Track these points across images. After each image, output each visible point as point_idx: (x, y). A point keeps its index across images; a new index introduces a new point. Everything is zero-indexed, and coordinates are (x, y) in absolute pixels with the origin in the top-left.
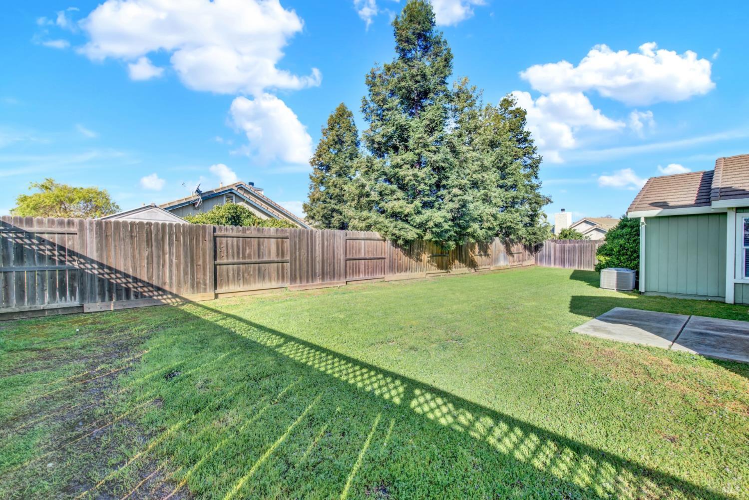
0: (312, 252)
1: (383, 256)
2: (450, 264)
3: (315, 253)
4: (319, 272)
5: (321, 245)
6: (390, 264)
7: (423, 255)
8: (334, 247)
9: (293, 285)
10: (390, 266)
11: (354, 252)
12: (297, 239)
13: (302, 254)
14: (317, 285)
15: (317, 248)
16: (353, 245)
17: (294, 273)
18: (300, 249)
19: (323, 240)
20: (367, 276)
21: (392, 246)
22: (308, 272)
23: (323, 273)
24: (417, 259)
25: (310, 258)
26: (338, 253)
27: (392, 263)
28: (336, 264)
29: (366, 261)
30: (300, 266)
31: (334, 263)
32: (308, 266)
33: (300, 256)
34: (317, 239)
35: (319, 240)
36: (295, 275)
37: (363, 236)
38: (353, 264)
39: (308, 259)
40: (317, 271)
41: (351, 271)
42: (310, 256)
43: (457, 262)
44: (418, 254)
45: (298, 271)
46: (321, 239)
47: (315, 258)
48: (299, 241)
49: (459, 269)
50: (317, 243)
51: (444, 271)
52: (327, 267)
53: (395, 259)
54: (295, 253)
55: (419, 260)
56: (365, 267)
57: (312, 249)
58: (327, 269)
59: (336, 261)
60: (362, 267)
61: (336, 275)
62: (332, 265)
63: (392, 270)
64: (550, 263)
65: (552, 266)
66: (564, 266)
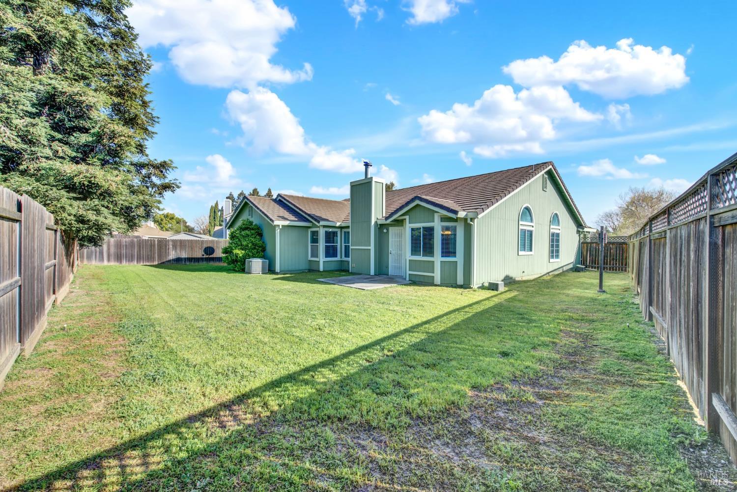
6: (58, 274)
8: (42, 245)
10: (58, 278)
24: (69, 262)
53: (61, 264)
63: (59, 284)
64: (102, 259)
65: (106, 263)
66: (121, 262)
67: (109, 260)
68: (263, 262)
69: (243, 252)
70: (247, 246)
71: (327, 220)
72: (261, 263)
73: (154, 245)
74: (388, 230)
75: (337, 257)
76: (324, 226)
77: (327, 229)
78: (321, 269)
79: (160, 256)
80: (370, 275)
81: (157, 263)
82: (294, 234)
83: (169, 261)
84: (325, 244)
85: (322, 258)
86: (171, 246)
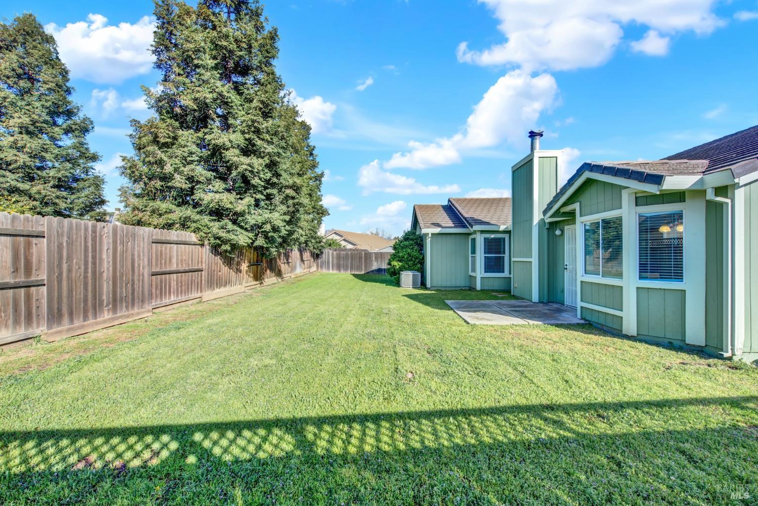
0: (94, 263)
1: (200, 267)
2: (264, 273)
3: (101, 264)
4: (108, 298)
5: (111, 251)
6: (208, 278)
7: (243, 264)
8: (133, 255)
9: (54, 330)
10: (208, 281)
11: (163, 261)
12: (65, 239)
13: (75, 267)
14: (104, 322)
15: (104, 256)
16: (161, 251)
17: (56, 306)
18: (69, 258)
19: (115, 242)
20: (180, 298)
21: (211, 254)
22: (86, 301)
23: (115, 300)
24: (237, 269)
25: (90, 275)
26: (139, 265)
27: (211, 276)
28: (136, 282)
29: (179, 274)
30: (70, 291)
31: (133, 280)
32: (86, 288)
33: (70, 270)
34: (105, 241)
35: (108, 243)
36: (59, 310)
37: (175, 238)
38: (161, 282)
39: (86, 277)
40: (104, 297)
41: (158, 292)
42: (90, 270)
43: (268, 271)
44: (238, 264)
45: (65, 300)
46: (111, 241)
47: (101, 274)
48: (68, 244)
49: (270, 279)
50: (105, 248)
51: (258, 283)
52: (121, 288)
53: (214, 271)
54: (60, 265)
55: (239, 271)
56: (177, 284)
57: (94, 257)
58: (121, 293)
59: (136, 278)
60: (174, 284)
61: (136, 301)
62: (129, 286)
63: (211, 286)
64: (329, 269)
65: (331, 271)
66: (340, 271)
67: (333, 269)
68: (413, 275)
69: (400, 264)
70: (403, 257)
71: (488, 224)
72: (411, 276)
73: (362, 257)
74: (563, 231)
75: (503, 272)
76: (482, 232)
77: (487, 236)
78: (478, 287)
79: (366, 267)
80: (531, 301)
81: (363, 272)
82: (449, 243)
83: (373, 271)
84: (483, 255)
85: (480, 273)
86: (374, 258)
